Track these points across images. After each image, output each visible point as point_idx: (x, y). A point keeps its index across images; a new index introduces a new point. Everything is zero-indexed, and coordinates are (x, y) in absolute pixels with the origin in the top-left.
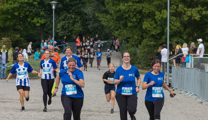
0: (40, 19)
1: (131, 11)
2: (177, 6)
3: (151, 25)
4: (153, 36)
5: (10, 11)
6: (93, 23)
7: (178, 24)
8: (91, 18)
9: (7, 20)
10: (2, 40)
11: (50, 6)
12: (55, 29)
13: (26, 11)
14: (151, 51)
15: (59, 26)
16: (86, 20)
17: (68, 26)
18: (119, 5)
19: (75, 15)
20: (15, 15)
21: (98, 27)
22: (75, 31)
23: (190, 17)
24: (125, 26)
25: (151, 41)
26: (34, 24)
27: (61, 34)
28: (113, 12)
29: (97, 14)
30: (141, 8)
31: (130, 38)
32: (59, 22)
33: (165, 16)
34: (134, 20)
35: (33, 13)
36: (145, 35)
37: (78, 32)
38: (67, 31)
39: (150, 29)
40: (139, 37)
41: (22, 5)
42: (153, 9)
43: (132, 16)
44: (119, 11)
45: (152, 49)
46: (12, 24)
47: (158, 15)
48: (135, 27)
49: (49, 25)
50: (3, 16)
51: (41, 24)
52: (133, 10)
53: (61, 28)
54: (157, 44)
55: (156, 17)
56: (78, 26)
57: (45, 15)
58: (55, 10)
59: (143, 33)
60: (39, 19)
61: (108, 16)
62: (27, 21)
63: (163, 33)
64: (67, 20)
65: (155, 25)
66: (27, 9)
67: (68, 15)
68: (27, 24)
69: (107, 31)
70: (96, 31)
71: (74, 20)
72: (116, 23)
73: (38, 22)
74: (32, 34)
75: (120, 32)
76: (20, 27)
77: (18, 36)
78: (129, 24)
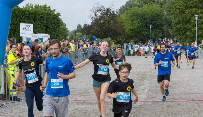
1: (182, 28)
2: (200, 25)
4: (191, 37)
5: (134, 29)
6: (167, 33)
7: (201, 33)
8: (166, 31)
9: (132, 33)
10: (130, 40)
11: (149, 27)
12: (152, 36)
13: (140, 29)
15: (153, 34)
16: (164, 32)
17: (157, 34)
18: (177, 25)
19: (159, 30)
20: (135, 31)
22: (159, 36)
24: (180, 34)
26: (143, 34)
27: (154, 38)
28: (174, 28)
29: (168, 29)
31: (181, 39)
32: (153, 33)
34: (183, 31)
35: (143, 30)
36: (188, 37)
39: (190, 35)
41: (138, 27)
42: (191, 27)
44: (177, 28)
46: (134, 34)
47: (193, 29)
48: (184, 34)
49: (149, 34)
50: (131, 31)
51: (146, 34)
54: (192, 41)
55: (192, 30)
56: (161, 34)
57: (148, 31)
58: (151, 28)
59: (186, 36)
61: (173, 30)
62: (140, 33)
63: (195, 36)
64: (156, 32)
65: (191, 33)
66: (140, 28)
67: (157, 30)
69: (172, 36)
70: (168, 36)
71: (159, 32)
72: (176, 33)
73: (145, 33)
74: (142, 38)
75: (177, 36)
76: (137, 36)
77: (137, 39)
78: (181, 33)
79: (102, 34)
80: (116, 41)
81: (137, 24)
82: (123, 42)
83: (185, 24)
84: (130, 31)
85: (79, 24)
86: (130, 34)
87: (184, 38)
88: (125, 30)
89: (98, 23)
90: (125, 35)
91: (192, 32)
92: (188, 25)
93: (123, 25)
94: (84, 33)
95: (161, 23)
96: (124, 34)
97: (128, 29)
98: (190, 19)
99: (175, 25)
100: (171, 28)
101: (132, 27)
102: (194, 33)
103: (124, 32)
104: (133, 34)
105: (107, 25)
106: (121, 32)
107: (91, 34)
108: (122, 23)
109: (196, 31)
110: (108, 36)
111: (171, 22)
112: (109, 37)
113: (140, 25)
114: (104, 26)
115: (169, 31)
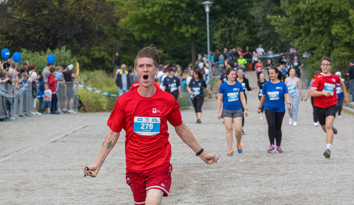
0: (191, 28)
1: (315, 11)
3: (344, 29)
4: (346, 44)
5: (148, 18)
6: (264, 30)
8: (260, 23)
9: (143, 31)
11: (203, 7)
12: (211, 40)
13: (170, 17)
14: (344, 65)
15: (217, 35)
16: (254, 27)
17: (229, 34)
18: (298, 3)
19: (239, 19)
20: (155, 24)
21: (270, 34)
22: (239, 41)
24: (308, 31)
25: (343, 52)
26: (183, 34)
27: (220, 46)
28: (290, 13)
30: (328, 6)
31: (314, 48)
32: (217, 30)
34: (320, 23)
35: (181, 20)
36: (336, 43)
37: (243, 43)
38: (228, 42)
39: (342, 35)
40: (327, 46)
41: (164, 9)
42: (346, 6)
43: (316, 17)
44: (298, 11)
45: (346, 62)
47: (353, 15)
48: (322, 33)
49: (202, 35)
51: (192, 34)
52: (317, 10)
53: (220, 39)
54: (352, 55)
55: (350, 18)
56: (244, 35)
57: (198, 22)
58: (210, 14)
59: (332, 40)
60: (189, 27)
61: (285, 19)
62: (173, 30)
64: (228, 27)
65: (348, 29)
66: (171, 14)
67: (229, 20)
68: (172, 35)
69: (282, 39)
70: (268, 40)
71: (237, 26)
72: (295, 29)
73: (187, 31)
74: (179, 48)
75: (301, 41)
76: (163, 39)
78: (313, 29)
79: (37, 37)
80: (86, 60)
82: (110, 62)
84: (137, 24)
86: (136, 34)
87: (323, 47)
88: (118, 19)
90: (117, 37)
93: (113, 4)
96: (115, 35)
97: (127, 18)
99: (290, 3)
101: (143, 10)
103: (115, 26)
104: (145, 36)
105: (56, 3)
106: (106, 27)
110: (59, 43)
112: (63, 45)
114: (45, 6)
115: (273, 23)
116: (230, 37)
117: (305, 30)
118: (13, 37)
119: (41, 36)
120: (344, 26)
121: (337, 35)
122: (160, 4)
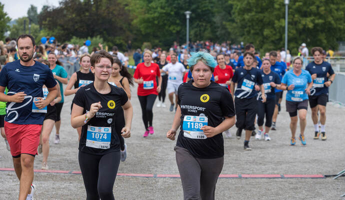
2: (294, 16)
3: (271, 32)
4: (273, 42)
5: (151, 20)
6: (221, 30)
7: (294, 32)
8: (219, 26)
9: (147, 28)
10: (142, 44)
11: (185, 16)
12: (190, 35)
13: (164, 20)
15: (193, 32)
16: (215, 28)
17: (200, 32)
18: (244, 14)
19: (206, 23)
20: (155, 24)
21: (225, 33)
22: (205, 36)
23: (305, 26)
24: (249, 32)
25: (270, 46)
26: (171, 31)
27: (194, 39)
28: (238, 21)
29: (224, 23)
30: (262, 18)
32: (193, 29)
33: (283, 25)
34: (257, 27)
35: (171, 22)
36: (266, 41)
38: (199, 37)
39: (270, 36)
40: (261, 42)
41: (161, 15)
42: (273, 18)
43: (254, 24)
44: (244, 20)
46: (152, 31)
47: (277, 24)
48: (257, 34)
49: (184, 32)
50: (144, 24)
51: (177, 31)
52: (255, 19)
55: (276, 25)
56: (208, 33)
57: (181, 24)
58: (190, 19)
59: (264, 39)
60: (175, 26)
61: (234, 25)
62: (165, 28)
63: (281, 39)
64: (199, 28)
65: (274, 32)
66: (165, 18)
67: (200, 24)
68: (165, 31)
69: (233, 37)
71: (204, 27)
72: (241, 31)
73: (174, 29)
74: (168, 40)
76: (159, 34)
77: (157, 41)
78: (252, 31)
81: (159, 9)
83: (261, 12)
85: (32, 6)
86: (142, 29)
87: (258, 42)
88: (132, 20)
89: (75, 4)
90: (131, 31)
91: (275, 30)
92: (266, 14)
93: (129, 11)
94: (44, 25)
95: (210, 8)
96: (129, 30)
97: (138, 19)
98: (271, 3)
99: (239, 14)
100: (230, 21)
101: (147, 16)
102: (280, 32)
103: (130, 24)
104: (148, 31)
105: (94, 9)
106: (124, 25)
107: (59, 27)
108: (127, 5)
109: (284, 28)
110: (95, 34)
111: (231, 6)
112: (97, 35)
113: (164, 11)
114: (87, 10)
115: (228, 27)
116: (200, 34)
117: (247, 31)
118: (67, 29)
119: (84, 29)
120: (272, 30)
121: (267, 36)
122: (158, 12)
